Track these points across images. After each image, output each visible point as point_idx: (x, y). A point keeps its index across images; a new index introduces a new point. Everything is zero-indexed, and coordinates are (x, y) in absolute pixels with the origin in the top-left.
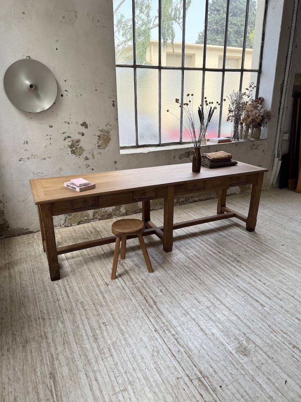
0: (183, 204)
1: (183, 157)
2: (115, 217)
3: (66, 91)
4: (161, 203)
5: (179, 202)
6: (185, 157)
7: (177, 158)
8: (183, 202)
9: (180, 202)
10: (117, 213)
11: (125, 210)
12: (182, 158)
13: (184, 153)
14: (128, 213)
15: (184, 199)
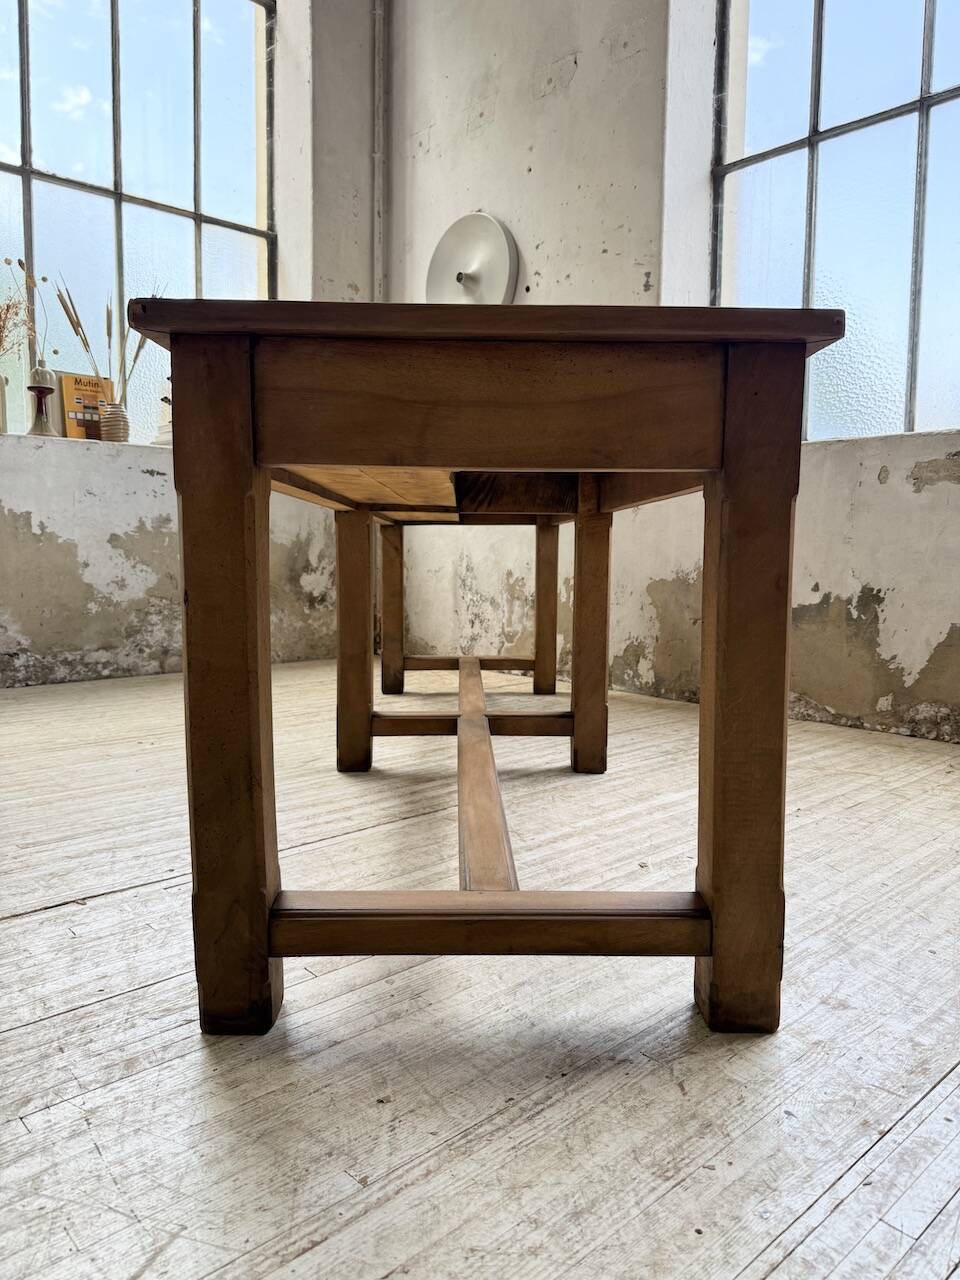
0: (936, 739)
1: (939, 480)
2: (618, 688)
3: (537, 273)
4: (805, 694)
5: (907, 717)
6: (949, 478)
7: (900, 483)
8: (935, 723)
9: (912, 721)
10: (626, 676)
11: (652, 673)
12: (931, 481)
13: (940, 455)
14: (663, 691)
15: (944, 711)
